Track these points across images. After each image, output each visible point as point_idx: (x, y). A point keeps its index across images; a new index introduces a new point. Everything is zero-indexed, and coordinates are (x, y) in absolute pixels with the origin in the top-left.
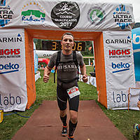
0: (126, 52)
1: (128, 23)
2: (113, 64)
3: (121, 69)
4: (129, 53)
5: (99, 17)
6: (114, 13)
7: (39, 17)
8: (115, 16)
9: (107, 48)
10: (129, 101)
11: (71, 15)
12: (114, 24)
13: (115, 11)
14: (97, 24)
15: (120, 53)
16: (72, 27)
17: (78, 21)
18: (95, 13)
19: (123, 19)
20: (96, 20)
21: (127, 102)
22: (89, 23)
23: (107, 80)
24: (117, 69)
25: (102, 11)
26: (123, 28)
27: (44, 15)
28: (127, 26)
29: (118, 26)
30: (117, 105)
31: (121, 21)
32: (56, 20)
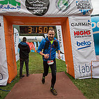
0: (88, 32)
1: (88, 9)
2: (77, 43)
3: (84, 46)
4: (90, 33)
5: (65, 5)
6: (77, 2)
7: (16, 5)
9: (72, 30)
11: (42, 4)
15: (83, 34)
16: (43, 14)
17: (48, 8)
18: (61, 2)
19: (84, 6)
21: (90, 72)
22: (57, 10)
23: (73, 56)
24: (81, 46)
26: (84, 14)
27: (19, 4)
28: (87, 12)
29: (80, 12)
30: (82, 75)
31: (83, 8)
32: (30, 8)
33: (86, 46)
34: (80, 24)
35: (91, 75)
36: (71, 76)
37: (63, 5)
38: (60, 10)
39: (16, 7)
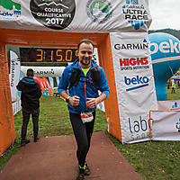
1: (143, 21)
2: (126, 79)
3: (138, 85)
6: (124, 7)
7: (11, 9)
8: (125, 10)
9: (116, 56)
10: (151, 130)
11: (61, 7)
12: (124, 23)
13: (125, 4)
14: (101, 22)
15: (135, 63)
19: (136, 15)
20: (100, 15)
21: (148, 130)
22: (89, 20)
23: (119, 102)
24: (132, 86)
25: (106, 3)
27: (19, 6)
28: (142, 24)
29: (130, 25)
30: (135, 137)
31: (134, 17)
32: (39, 14)
33: (141, 84)
34: (129, 46)
35: (150, 135)
36: (115, 139)
37: (99, 12)
38: (94, 21)
39: (12, 12)
